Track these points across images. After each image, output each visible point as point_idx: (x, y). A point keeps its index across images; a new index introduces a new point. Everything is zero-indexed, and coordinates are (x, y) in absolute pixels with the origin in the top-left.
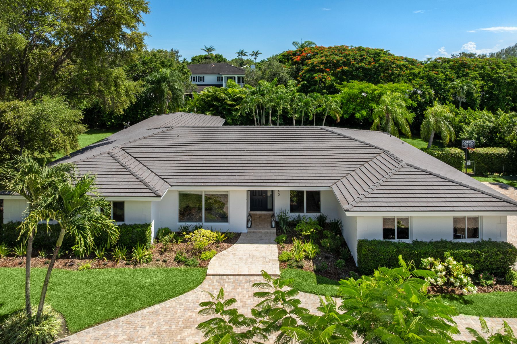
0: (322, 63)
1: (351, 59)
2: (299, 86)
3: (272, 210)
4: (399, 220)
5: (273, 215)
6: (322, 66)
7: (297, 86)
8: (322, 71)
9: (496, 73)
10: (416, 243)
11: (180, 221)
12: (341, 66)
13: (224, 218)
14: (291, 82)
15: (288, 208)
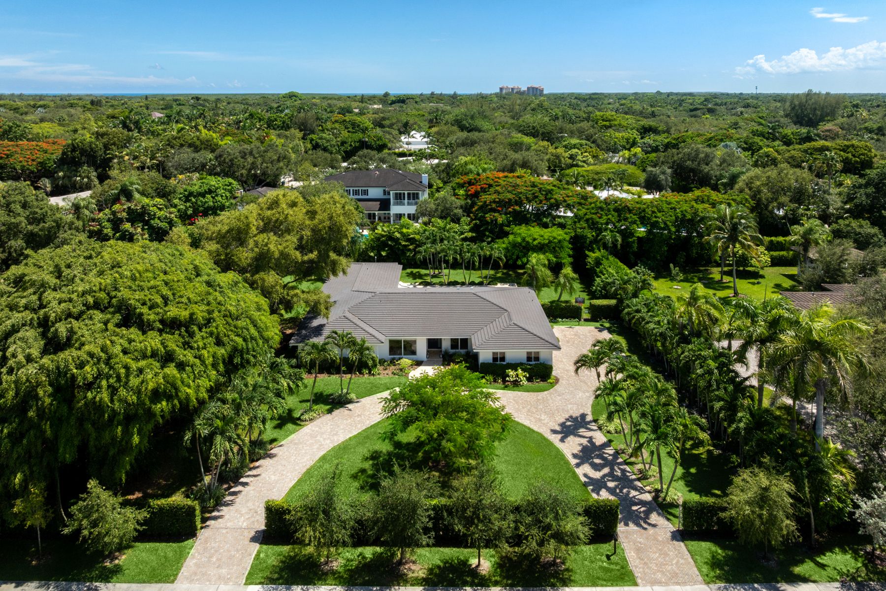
0: (494, 202)
1: (523, 198)
2: (472, 225)
3: (441, 348)
4: (500, 353)
5: (441, 351)
6: (494, 206)
7: (469, 225)
8: (494, 210)
9: (656, 217)
10: (508, 364)
11: (390, 355)
12: (512, 205)
13: (414, 353)
14: (465, 219)
15: (450, 347)
